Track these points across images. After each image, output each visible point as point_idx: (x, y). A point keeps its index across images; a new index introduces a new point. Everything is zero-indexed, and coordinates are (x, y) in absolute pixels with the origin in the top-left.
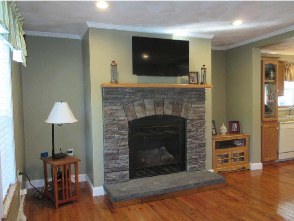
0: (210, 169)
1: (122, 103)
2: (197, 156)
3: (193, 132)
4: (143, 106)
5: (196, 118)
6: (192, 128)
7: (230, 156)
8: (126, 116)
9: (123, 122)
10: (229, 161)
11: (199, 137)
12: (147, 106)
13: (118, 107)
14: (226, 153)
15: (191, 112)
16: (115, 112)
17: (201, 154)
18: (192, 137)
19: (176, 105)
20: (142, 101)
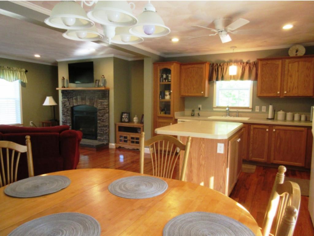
0: (113, 143)
1: (68, 97)
2: (102, 133)
3: (100, 117)
4: (76, 99)
5: (101, 108)
6: (99, 114)
7: (128, 138)
8: (70, 104)
9: (68, 107)
10: (128, 141)
11: (104, 120)
12: (79, 100)
13: (67, 100)
14: (125, 135)
15: (99, 105)
16: (65, 102)
17: (105, 131)
18: (100, 120)
19: (91, 100)
20: (76, 97)
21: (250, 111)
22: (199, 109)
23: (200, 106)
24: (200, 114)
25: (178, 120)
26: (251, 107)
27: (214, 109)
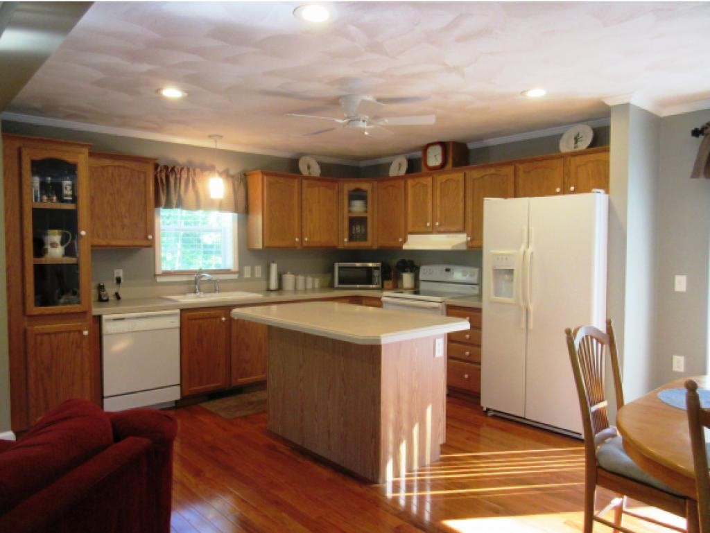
21: (235, 277)
22: (119, 280)
23: (119, 273)
24: (121, 295)
25: (104, 317)
26: (236, 269)
27: (159, 279)
